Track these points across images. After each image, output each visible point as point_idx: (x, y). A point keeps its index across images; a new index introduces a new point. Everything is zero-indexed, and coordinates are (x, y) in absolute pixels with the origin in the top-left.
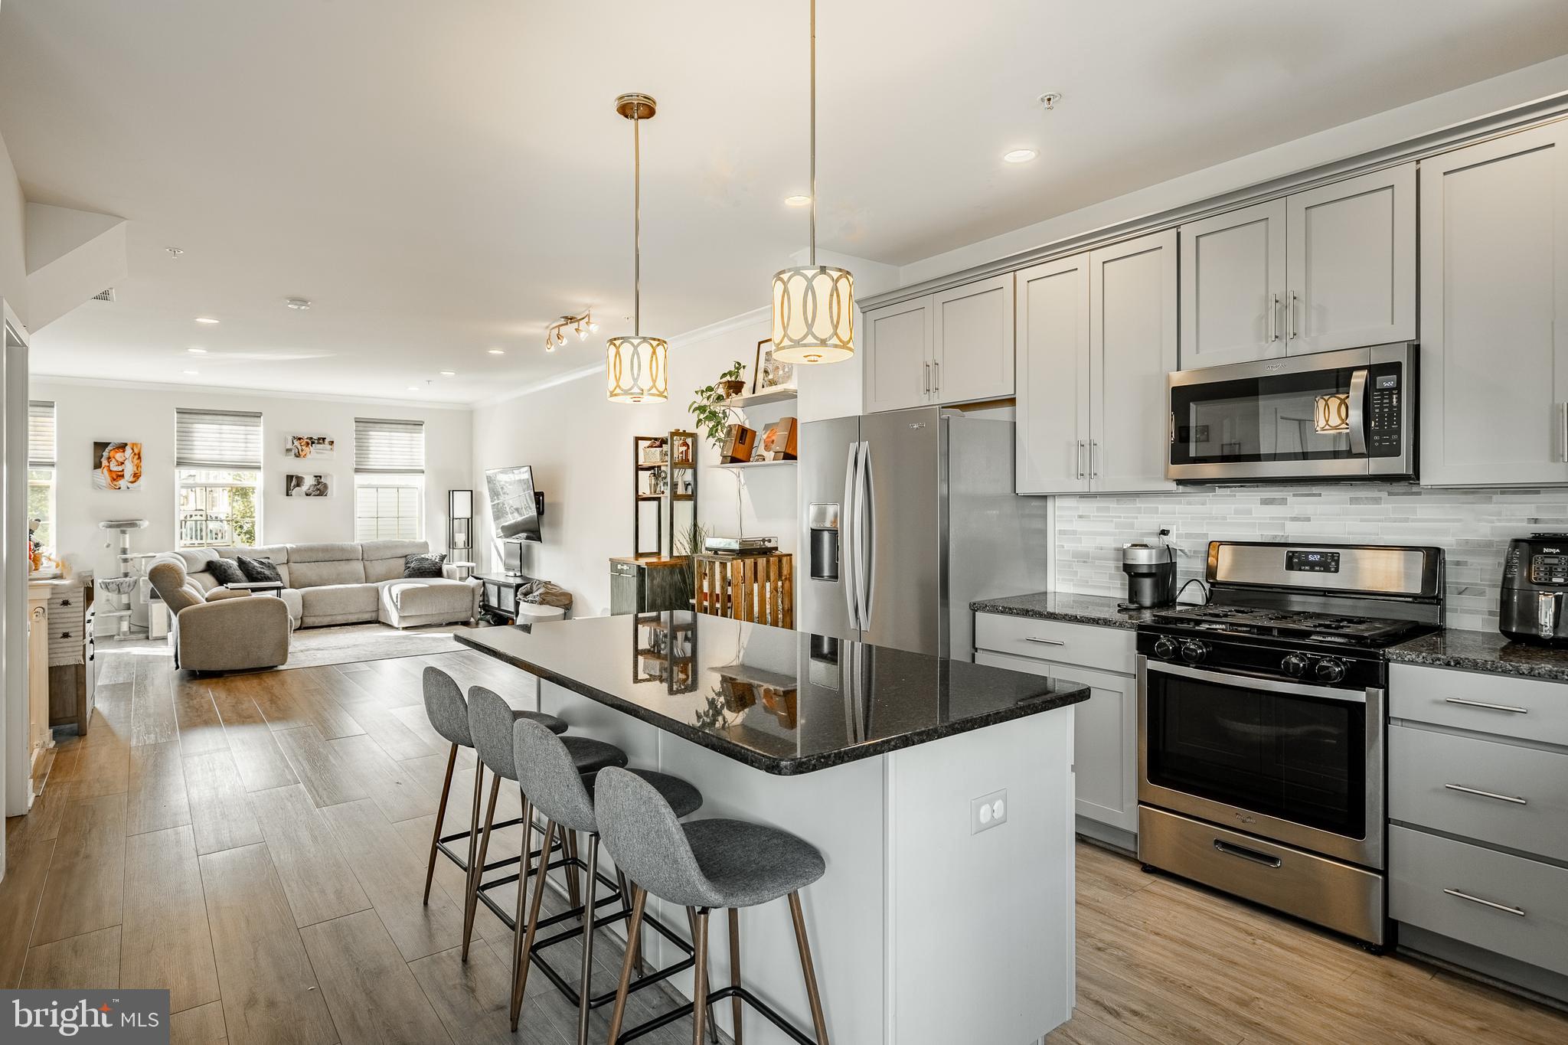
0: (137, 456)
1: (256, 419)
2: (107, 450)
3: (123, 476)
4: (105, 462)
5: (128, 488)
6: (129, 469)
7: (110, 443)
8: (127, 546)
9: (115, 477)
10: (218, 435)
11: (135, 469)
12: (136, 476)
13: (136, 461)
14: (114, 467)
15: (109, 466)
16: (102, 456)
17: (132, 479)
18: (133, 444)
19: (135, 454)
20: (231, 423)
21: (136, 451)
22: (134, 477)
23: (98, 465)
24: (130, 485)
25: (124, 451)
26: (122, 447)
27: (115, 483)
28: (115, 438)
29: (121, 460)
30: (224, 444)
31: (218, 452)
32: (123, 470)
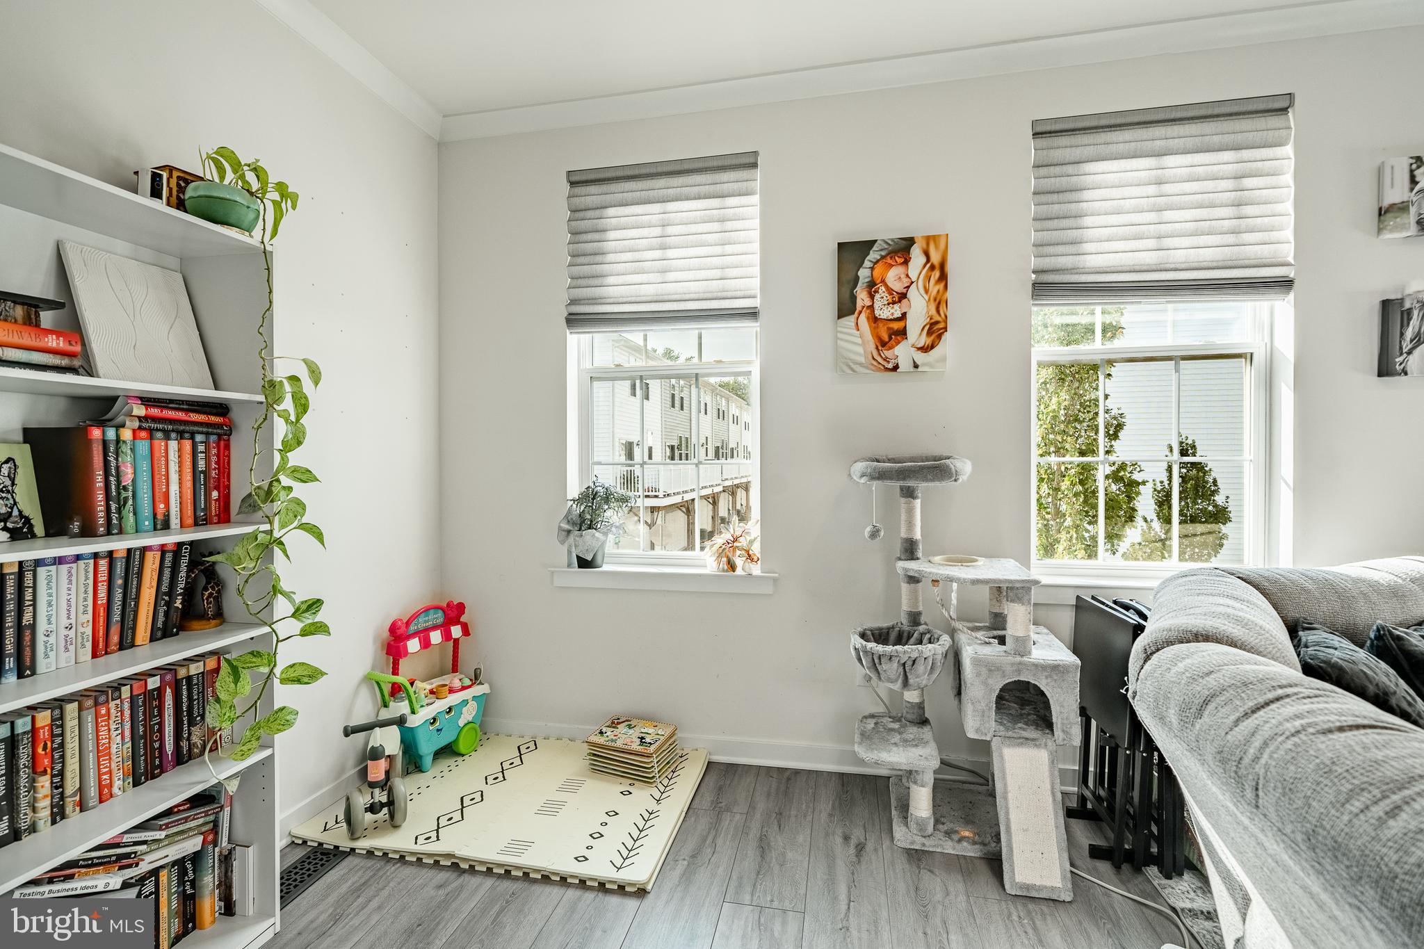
0: (937, 274)
1: (1274, 121)
2: (867, 264)
3: (903, 333)
4: (862, 298)
5: (916, 366)
6: (918, 310)
7: (875, 242)
8: (918, 535)
9: (886, 338)
10: (1152, 190)
11: (933, 312)
12: (936, 330)
13: (934, 289)
14: (884, 312)
15: (871, 307)
16: (857, 279)
17: (924, 340)
18: (928, 239)
19: (932, 268)
20: (1190, 142)
21: (935, 258)
22: (929, 333)
23: (846, 308)
24: (920, 357)
25: (906, 262)
26: (902, 249)
27: (887, 353)
28: (884, 228)
29: (898, 287)
30: (1169, 215)
31: (1151, 243)
32: (904, 315)
